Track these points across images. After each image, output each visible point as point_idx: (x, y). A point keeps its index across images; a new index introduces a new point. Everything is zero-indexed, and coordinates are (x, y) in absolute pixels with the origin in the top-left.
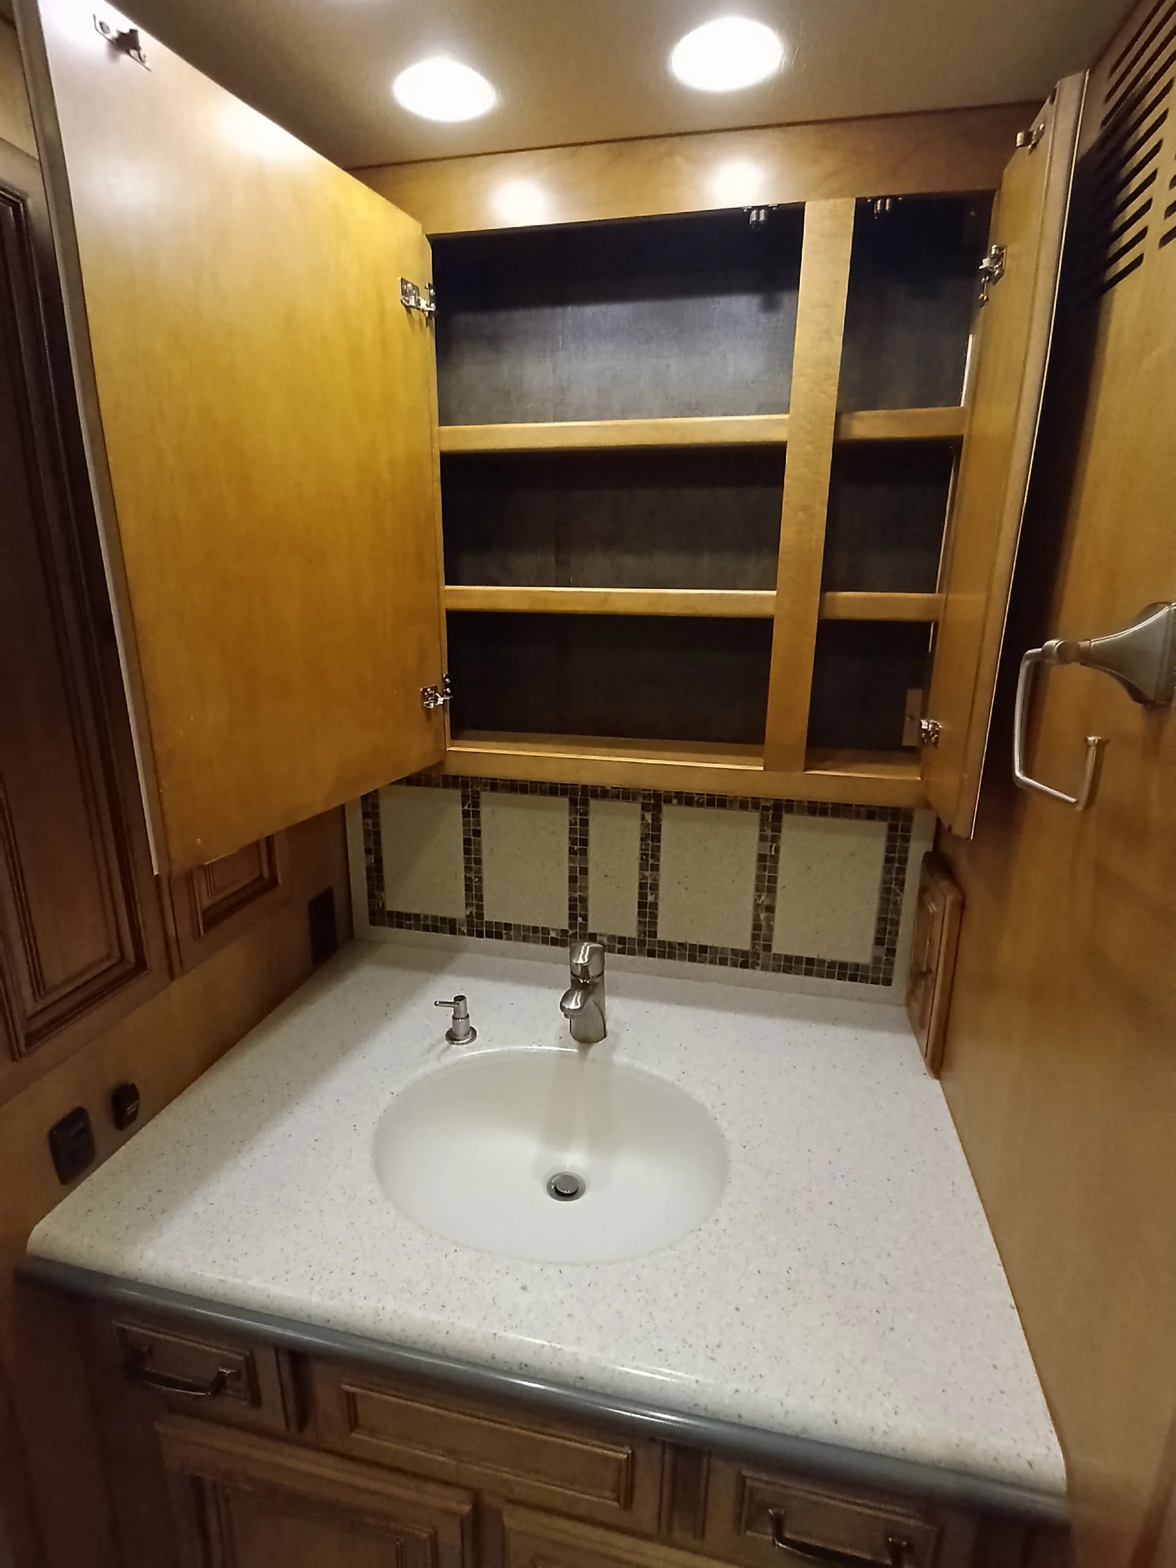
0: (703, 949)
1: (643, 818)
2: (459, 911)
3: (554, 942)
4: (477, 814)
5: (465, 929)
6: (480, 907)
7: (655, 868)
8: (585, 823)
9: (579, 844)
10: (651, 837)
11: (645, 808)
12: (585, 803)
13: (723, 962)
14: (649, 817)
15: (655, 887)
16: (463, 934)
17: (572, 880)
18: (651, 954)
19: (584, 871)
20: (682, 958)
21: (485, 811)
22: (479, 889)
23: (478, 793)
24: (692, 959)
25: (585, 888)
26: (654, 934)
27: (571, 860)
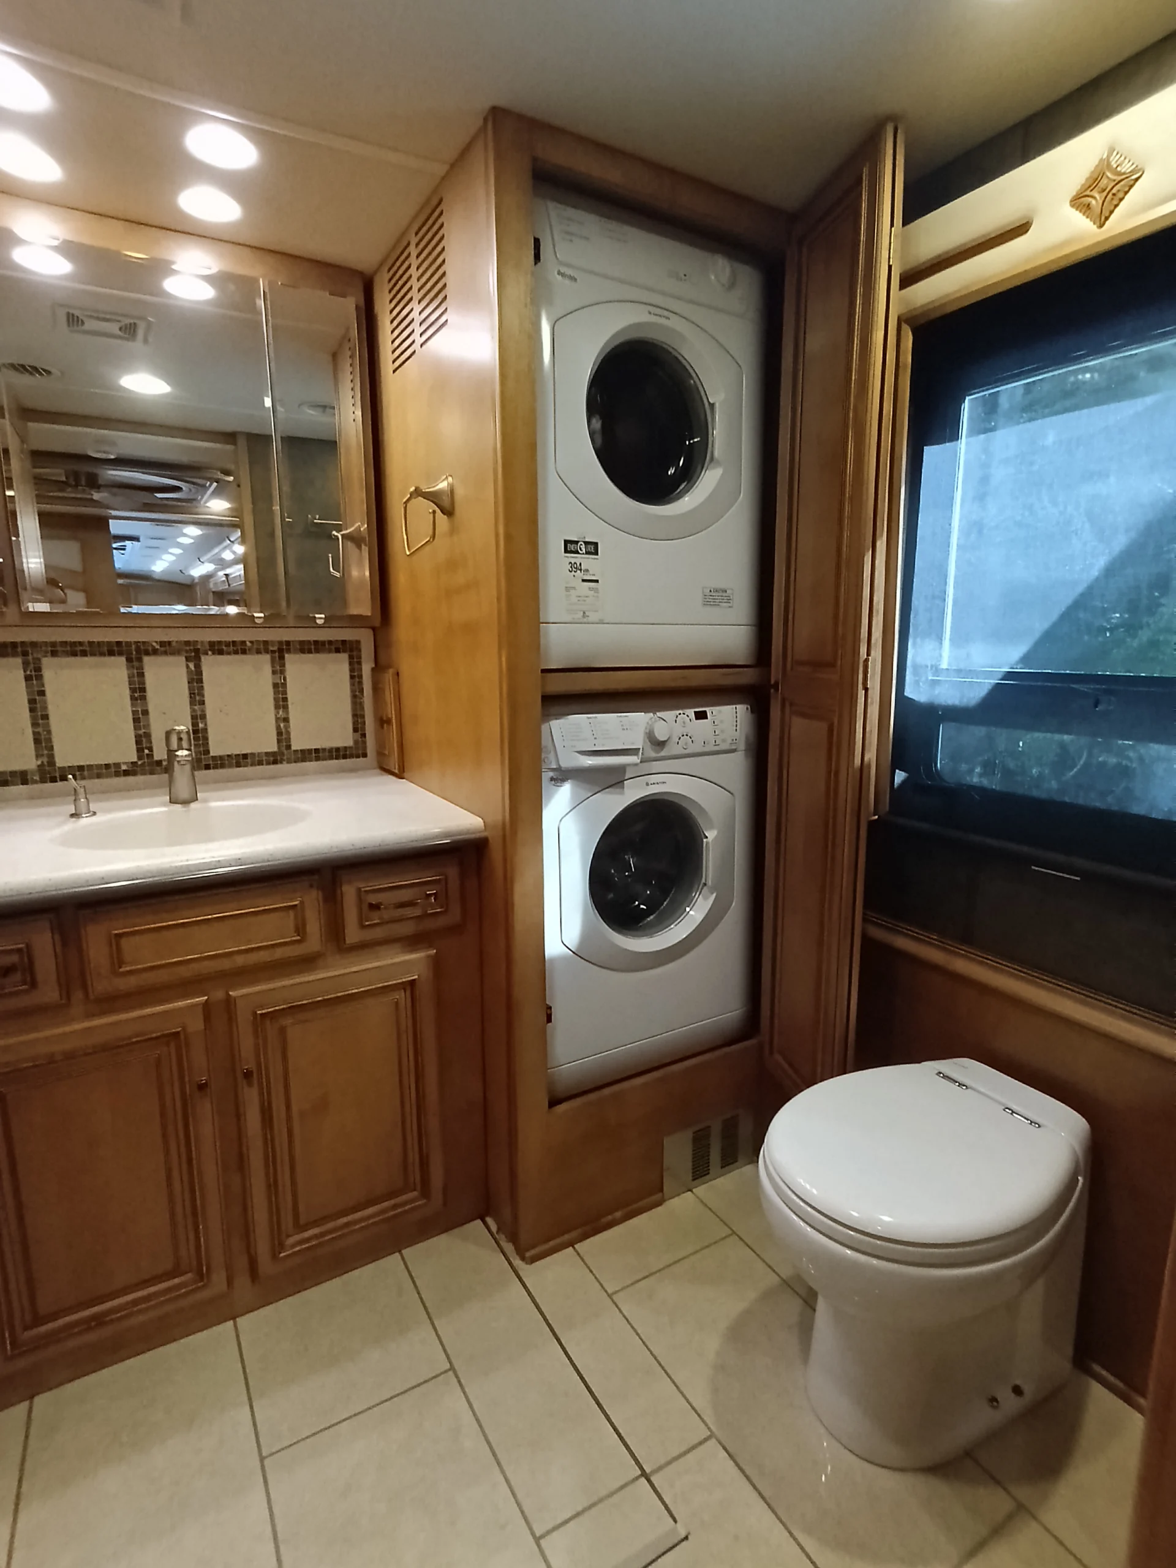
0: (245, 756)
1: (188, 667)
2: (29, 762)
3: (126, 773)
4: (40, 677)
5: (37, 778)
6: (51, 757)
7: (202, 703)
8: (141, 675)
9: (138, 692)
10: (196, 681)
11: (188, 659)
12: (140, 660)
13: (260, 763)
14: (192, 666)
15: (203, 717)
16: (36, 782)
17: (136, 720)
18: (207, 767)
19: (146, 713)
20: (230, 766)
21: (48, 674)
22: (49, 740)
23: (39, 660)
24: (238, 765)
25: (147, 726)
26: (207, 752)
27: (133, 705)
